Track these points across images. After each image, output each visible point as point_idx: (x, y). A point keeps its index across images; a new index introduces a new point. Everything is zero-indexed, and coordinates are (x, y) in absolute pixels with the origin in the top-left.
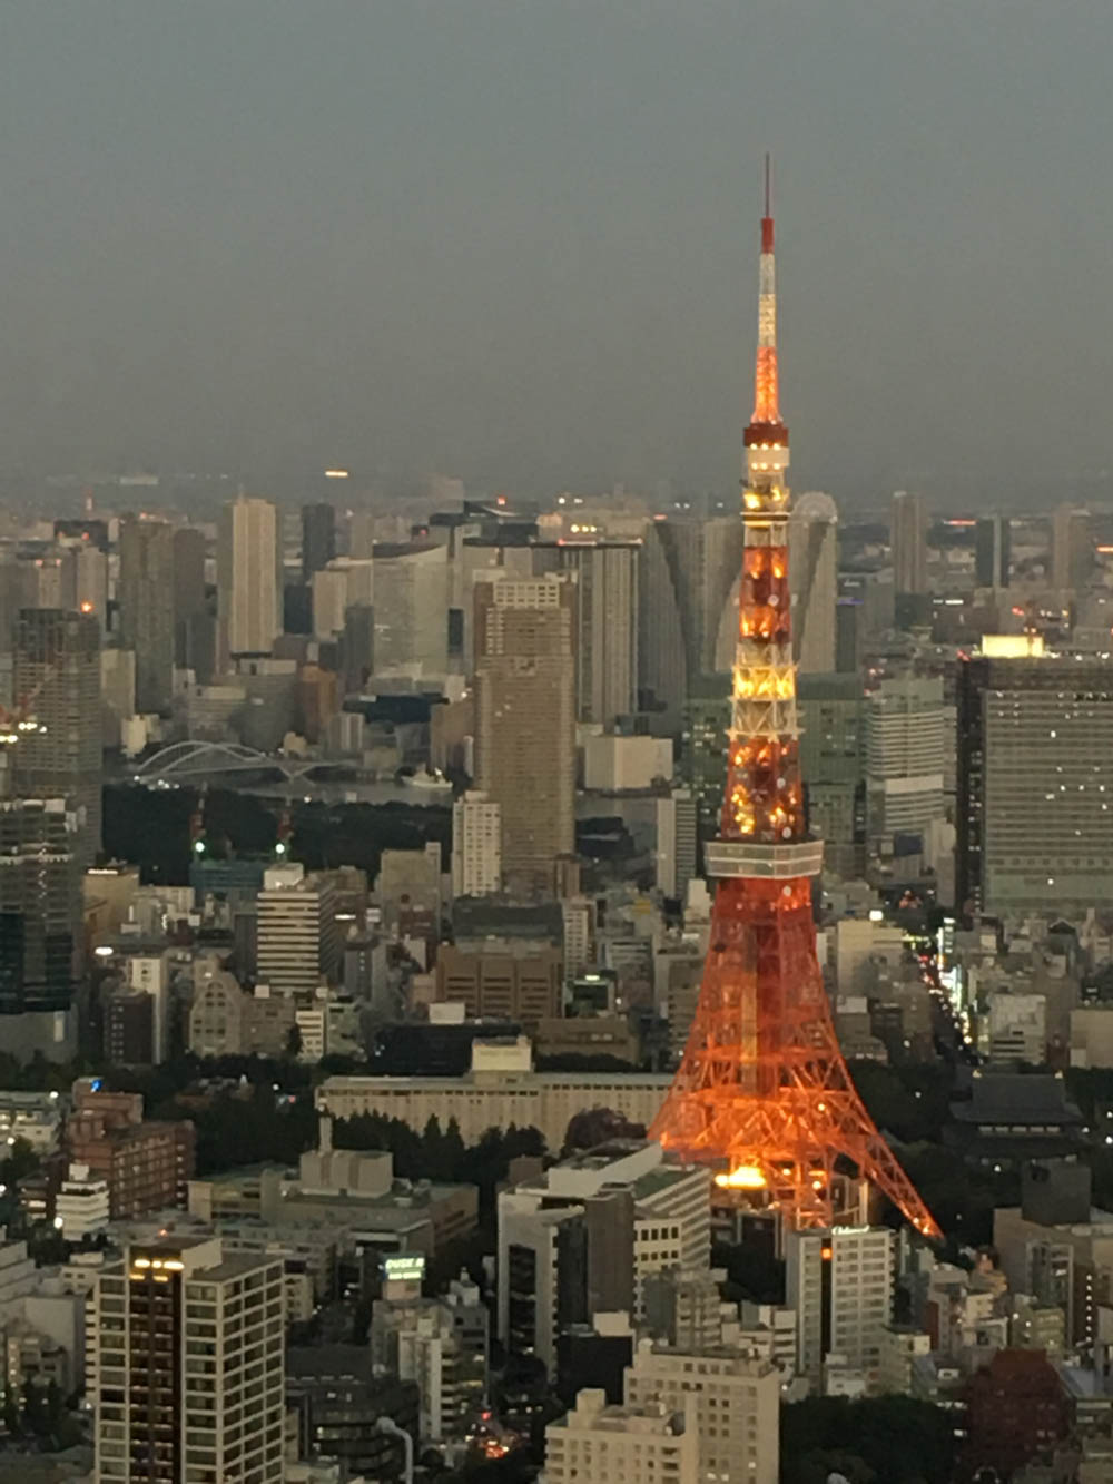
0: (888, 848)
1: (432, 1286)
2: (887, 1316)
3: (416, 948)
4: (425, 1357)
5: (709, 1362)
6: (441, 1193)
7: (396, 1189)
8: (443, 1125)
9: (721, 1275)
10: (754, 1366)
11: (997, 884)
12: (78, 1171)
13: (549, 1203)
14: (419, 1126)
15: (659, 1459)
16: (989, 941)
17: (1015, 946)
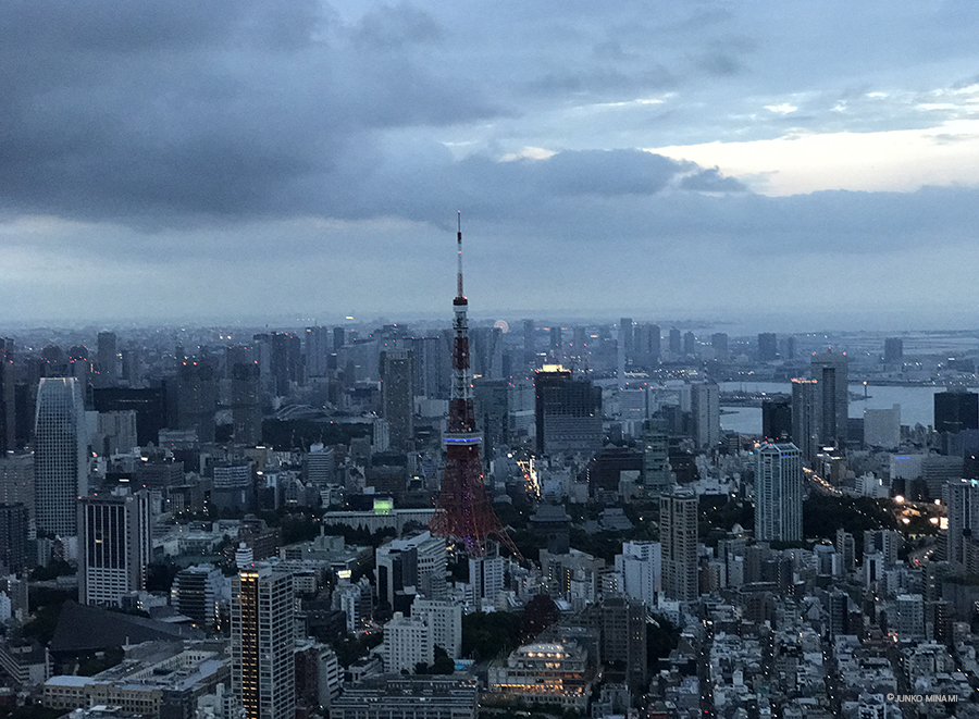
0: (516, 434)
1: (354, 579)
2: (503, 585)
3: (361, 470)
4: (349, 603)
5: (438, 602)
6: (360, 549)
7: (346, 548)
8: (363, 528)
9: (450, 573)
10: (453, 603)
11: (548, 444)
12: (243, 545)
13: (392, 551)
14: (355, 527)
15: (420, 634)
16: (546, 463)
17: (553, 464)
